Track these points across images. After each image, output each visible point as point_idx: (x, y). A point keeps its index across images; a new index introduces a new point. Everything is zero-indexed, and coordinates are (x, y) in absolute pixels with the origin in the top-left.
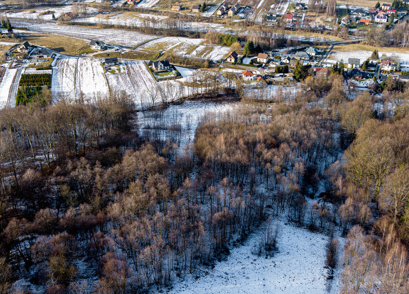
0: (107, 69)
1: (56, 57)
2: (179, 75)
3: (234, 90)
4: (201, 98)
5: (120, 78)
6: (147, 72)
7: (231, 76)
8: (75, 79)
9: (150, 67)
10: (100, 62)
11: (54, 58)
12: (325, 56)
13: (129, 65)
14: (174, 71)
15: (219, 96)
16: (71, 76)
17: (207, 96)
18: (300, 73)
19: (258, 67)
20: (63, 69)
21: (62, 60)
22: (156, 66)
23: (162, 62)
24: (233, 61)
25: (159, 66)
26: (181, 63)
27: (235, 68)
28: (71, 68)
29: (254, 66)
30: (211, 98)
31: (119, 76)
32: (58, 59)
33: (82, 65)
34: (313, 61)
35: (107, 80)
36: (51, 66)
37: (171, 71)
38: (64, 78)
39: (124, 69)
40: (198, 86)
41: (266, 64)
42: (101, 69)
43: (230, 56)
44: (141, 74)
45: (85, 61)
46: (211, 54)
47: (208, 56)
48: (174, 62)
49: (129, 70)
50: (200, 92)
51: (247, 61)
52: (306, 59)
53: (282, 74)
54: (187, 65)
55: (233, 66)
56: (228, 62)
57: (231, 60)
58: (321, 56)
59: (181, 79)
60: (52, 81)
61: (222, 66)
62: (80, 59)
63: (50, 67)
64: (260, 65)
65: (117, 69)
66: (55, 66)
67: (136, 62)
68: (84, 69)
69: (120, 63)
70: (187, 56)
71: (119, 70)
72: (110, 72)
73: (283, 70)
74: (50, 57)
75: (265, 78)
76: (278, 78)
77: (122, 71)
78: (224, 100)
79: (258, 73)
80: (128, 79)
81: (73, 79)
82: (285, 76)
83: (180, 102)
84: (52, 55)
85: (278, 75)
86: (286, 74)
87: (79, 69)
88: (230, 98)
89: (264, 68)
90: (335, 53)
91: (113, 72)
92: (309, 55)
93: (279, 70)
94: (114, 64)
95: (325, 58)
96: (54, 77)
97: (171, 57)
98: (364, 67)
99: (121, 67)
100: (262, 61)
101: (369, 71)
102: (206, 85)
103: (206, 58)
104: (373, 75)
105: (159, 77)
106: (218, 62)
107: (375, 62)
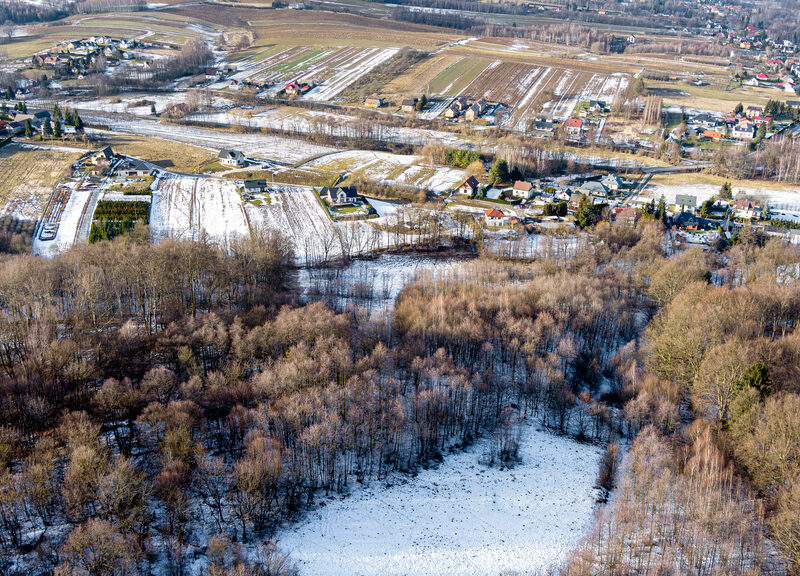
0: (247, 199)
1: (159, 176)
2: (373, 212)
3: (467, 241)
4: (411, 251)
5: (269, 213)
6: (317, 206)
7: (464, 218)
8: (191, 212)
9: (322, 197)
10: (235, 187)
11: (155, 176)
12: (635, 191)
13: (287, 194)
14: (364, 206)
15: (442, 249)
16: (184, 207)
17: (421, 248)
18: (586, 215)
19: (514, 204)
20: (171, 196)
21: (169, 181)
22: (334, 196)
23: (344, 189)
24: (470, 192)
25: (339, 196)
26: (377, 193)
27: (473, 205)
28: (185, 194)
29: (507, 203)
30: (429, 251)
31: (268, 210)
32: (162, 179)
33: (203, 189)
34: (613, 199)
35: (247, 216)
36: (149, 189)
37: (360, 205)
38: (172, 210)
39: (277, 200)
40: (405, 231)
41: (527, 200)
42: (237, 199)
43: (464, 185)
44: (308, 209)
45: (208, 183)
46: (431, 180)
47: (426, 183)
48: (365, 192)
49: (285, 202)
50: (409, 242)
51: (495, 194)
52: (601, 194)
53: (556, 217)
54: (388, 196)
55: (469, 201)
56: (461, 195)
57: (465, 191)
58: (628, 190)
59: (377, 219)
60: (152, 214)
61: (449, 201)
62: (200, 179)
63: (148, 192)
64: (517, 202)
65: (265, 199)
66: (158, 189)
67: (298, 189)
68: (207, 196)
69: (271, 190)
70: (389, 181)
71: (269, 200)
72: (252, 203)
73: (559, 210)
74: (148, 175)
75: (525, 222)
76: (549, 223)
77: (274, 202)
78: (450, 256)
79: (513, 214)
80: (284, 215)
81: (188, 212)
82: (561, 221)
83: (374, 256)
84: (151, 171)
85: (549, 218)
86: (562, 218)
87: (198, 196)
88: (461, 253)
89: (524, 207)
90: (654, 186)
91: (258, 204)
92: (606, 188)
93: (550, 211)
94: (259, 190)
95: (636, 194)
96: (154, 208)
97: (360, 183)
98: (703, 211)
99: (272, 195)
100: (521, 195)
101: (713, 218)
102: (419, 231)
103: (422, 187)
104: (718, 224)
105: (338, 214)
106: (443, 193)
107: (724, 203)
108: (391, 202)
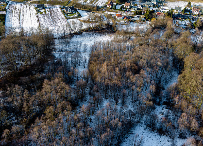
0: (38, 11)
1: (9, 3)
2: (80, 16)
3: (111, 26)
4: (92, 30)
5: (46, 17)
6: (61, 14)
7: (109, 17)
8: (20, 17)
9: (63, 10)
10: (34, 7)
11: (8, 4)
12: (162, 4)
13: (51, 9)
14: (77, 13)
15: (103, 29)
16: (17, 16)
17: (96, 29)
18: (148, 15)
19: (125, 11)
20: (13, 11)
21: (12, 5)
22: (67, 10)
23: (70, 7)
24: (111, 7)
25: (68, 10)
26: (81, 8)
27: (112, 12)
28: (18, 10)
29: (123, 10)
30: (98, 30)
31: (45, 16)
32: (10, 4)
33: (24, 8)
34: (155, 8)
35: (38, 18)
36: (5, 9)
37: (75, 13)
38: (13, 17)
39: (48, 12)
40: (90, 22)
41: (129, 9)
42: (35, 11)
43: (109, 4)
44: (58, 14)
45: (25, 6)
46: (98, 2)
47: (96, 3)
48: (77, 7)
49: (51, 12)
50: (92, 26)
51: (119, 7)
52: (151, 6)
53: (138, 16)
54: (84, 9)
55: (110, 10)
56: (108, 8)
57: (109, 6)
58: (159, 4)
59: (81, 18)
60: (6, 19)
61: (104, 10)
62: (23, 4)
63: (5, 10)
64: (126, 10)
65: (44, 12)
66: (8, 9)
67: (55, 7)
68: (25, 11)
69: (46, 8)
70: (84, 3)
71: (45, 12)
72: (39, 13)
73: (139, 13)
74: (5, 3)
75: (128, 18)
76: (136, 18)
77: (47, 12)
78: (105, 32)
79: (125, 15)
80: (50, 18)
81: (18, 18)
82: (140, 17)
83: (80, 33)
84: (6, 2)
85: (136, 16)
86: (140, 16)
87: (22, 11)
88: (109, 31)
89: (128, 12)
90: (167, 2)
91: (42, 13)
92: (153, 3)
93: (136, 13)
94: (42, 8)
95: (162, 5)
96: (7, 16)
97: (75, 4)
98: (183, 12)
99: (46, 10)
100: (127, 7)
101: (186, 14)
102: (95, 22)
103: (95, 5)
104: (188, 17)
105: (68, 17)
106: (102, 7)
107: (189, 9)
108: (86, 11)
